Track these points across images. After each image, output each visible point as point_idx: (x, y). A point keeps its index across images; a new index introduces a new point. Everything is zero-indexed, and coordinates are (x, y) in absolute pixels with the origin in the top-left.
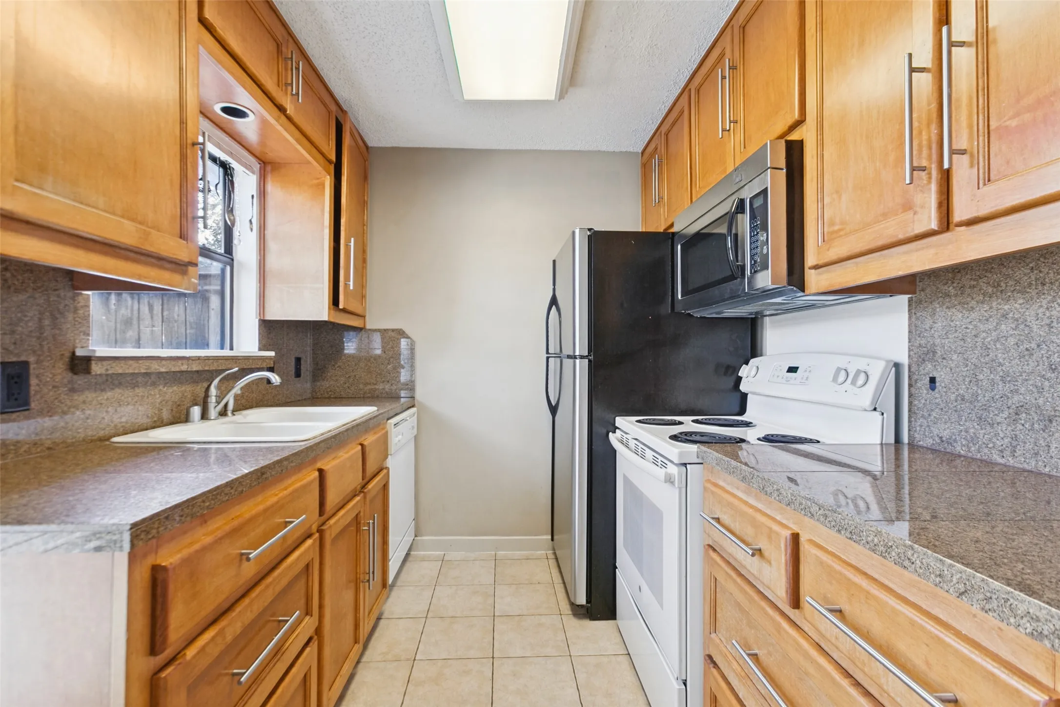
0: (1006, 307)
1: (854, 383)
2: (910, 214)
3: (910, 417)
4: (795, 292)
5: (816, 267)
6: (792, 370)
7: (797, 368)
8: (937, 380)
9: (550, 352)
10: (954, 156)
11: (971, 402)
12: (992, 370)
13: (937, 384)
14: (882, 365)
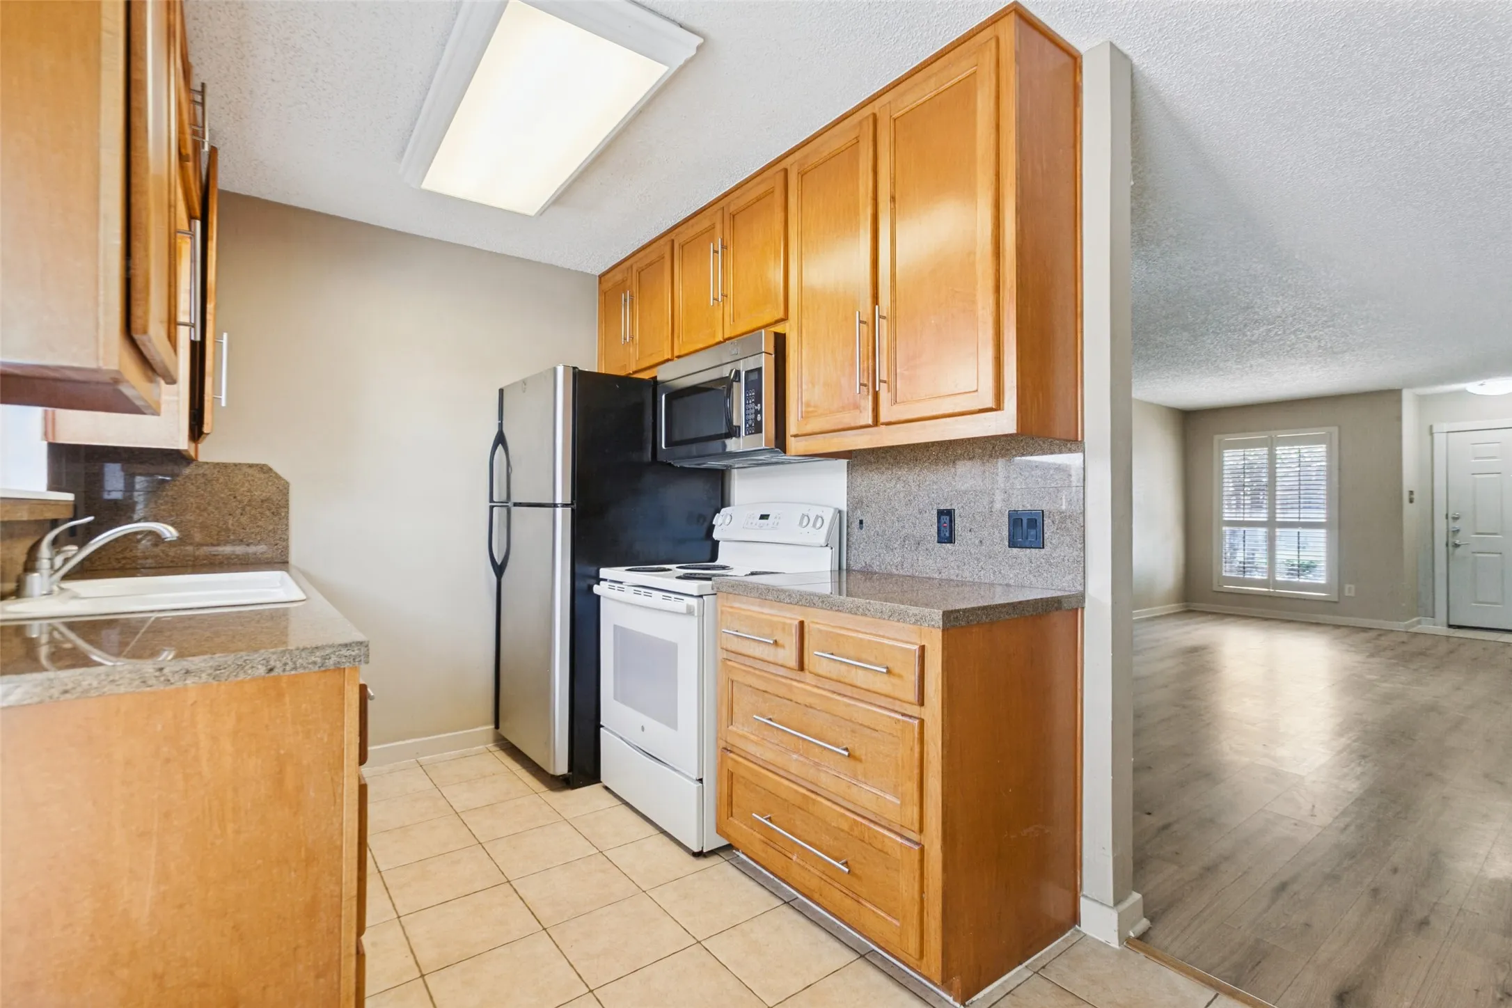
0: (900, 473)
1: (814, 525)
2: (857, 412)
3: (847, 550)
4: (780, 453)
5: (795, 436)
6: (764, 517)
7: (768, 515)
8: (864, 522)
9: (495, 499)
10: (881, 384)
11: (882, 536)
12: (893, 514)
13: (864, 525)
14: (832, 511)
